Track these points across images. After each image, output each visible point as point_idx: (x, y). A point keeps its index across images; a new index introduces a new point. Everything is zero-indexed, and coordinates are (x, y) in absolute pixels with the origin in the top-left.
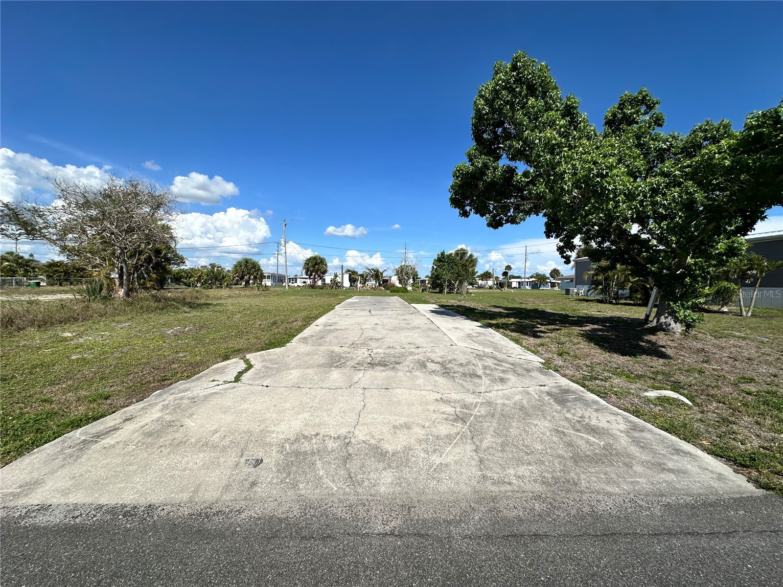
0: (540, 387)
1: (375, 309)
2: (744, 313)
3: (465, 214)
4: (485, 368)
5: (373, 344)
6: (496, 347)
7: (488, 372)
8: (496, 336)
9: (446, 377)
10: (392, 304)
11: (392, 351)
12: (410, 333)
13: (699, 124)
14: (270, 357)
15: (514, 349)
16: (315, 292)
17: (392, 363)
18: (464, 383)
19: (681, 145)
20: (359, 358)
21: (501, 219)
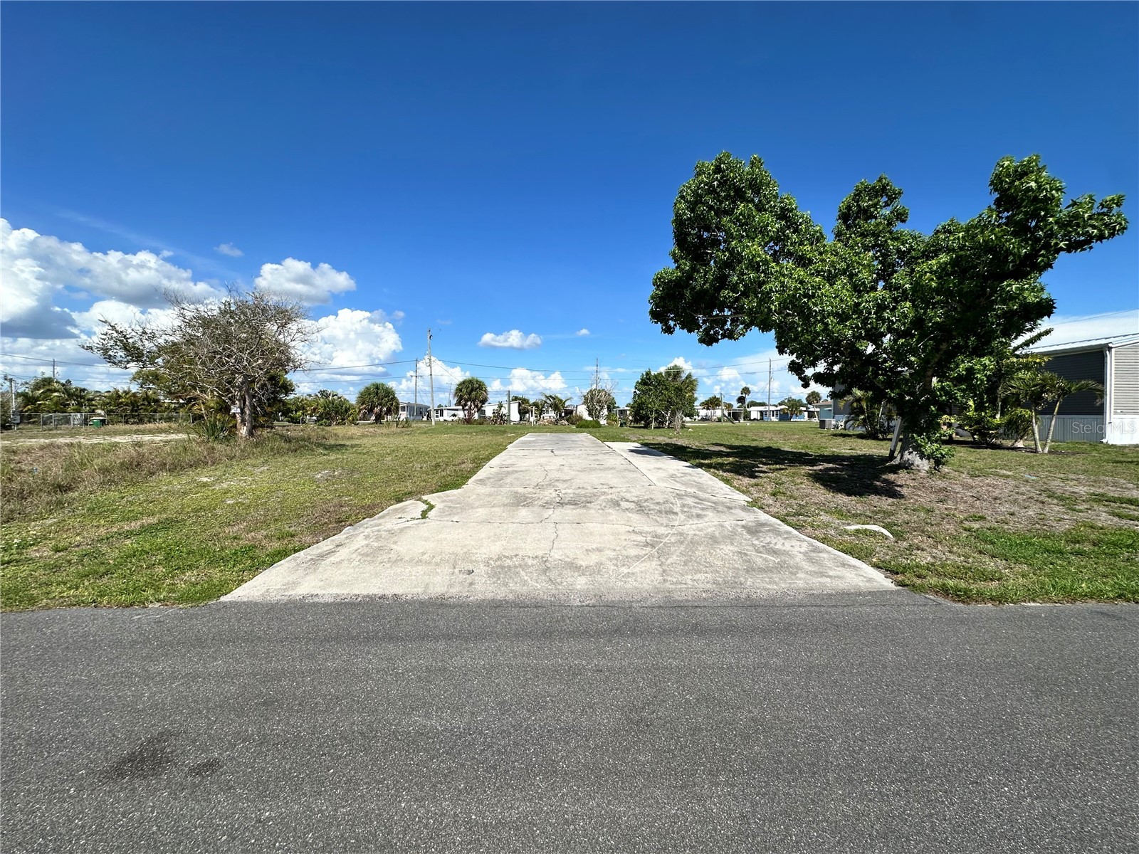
0: (738, 522)
1: (559, 449)
2: (1040, 449)
3: (669, 330)
4: (683, 506)
5: (560, 485)
6: (700, 487)
7: (685, 509)
8: (704, 476)
9: (640, 514)
10: (579, 443)
11: (583, 492)
12: (602, 474)
13: (943, 223)
14: (449, 498)
15: (722, 489)
16: (473, 428)
17: (582, 503)
18: (658, 519)
19: (922, 247)
20: (546, 498)
21: (716, 333)
